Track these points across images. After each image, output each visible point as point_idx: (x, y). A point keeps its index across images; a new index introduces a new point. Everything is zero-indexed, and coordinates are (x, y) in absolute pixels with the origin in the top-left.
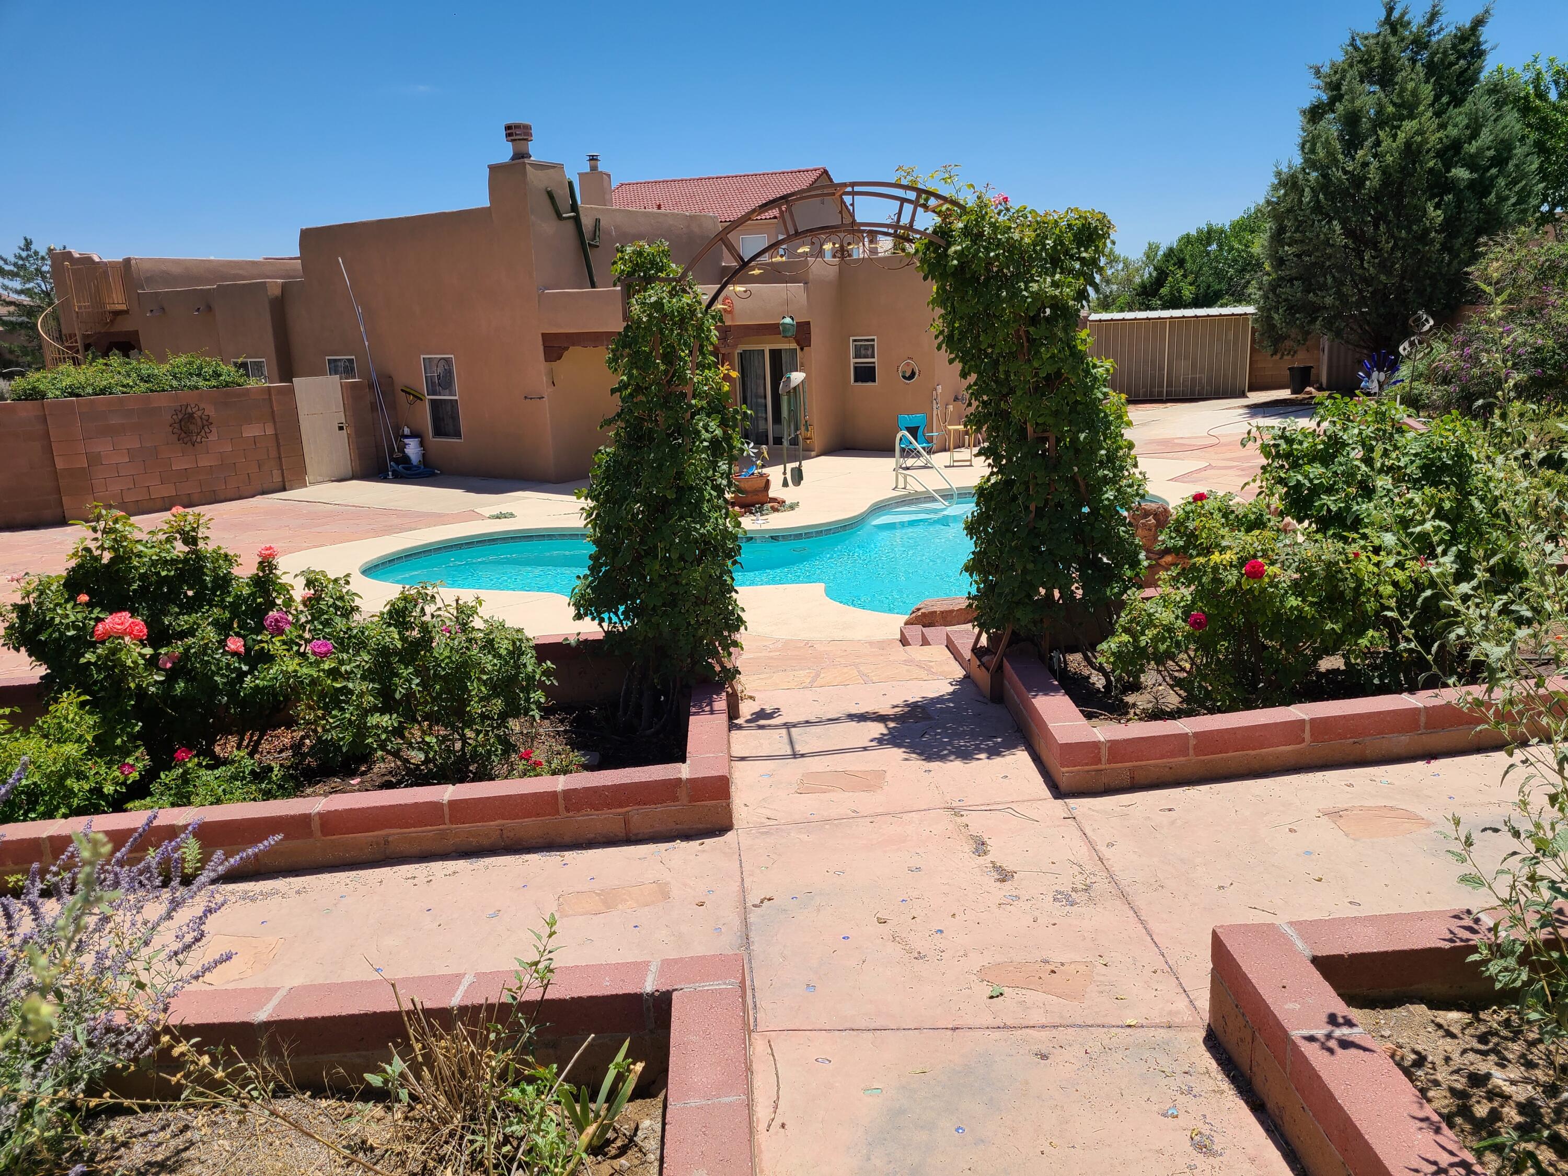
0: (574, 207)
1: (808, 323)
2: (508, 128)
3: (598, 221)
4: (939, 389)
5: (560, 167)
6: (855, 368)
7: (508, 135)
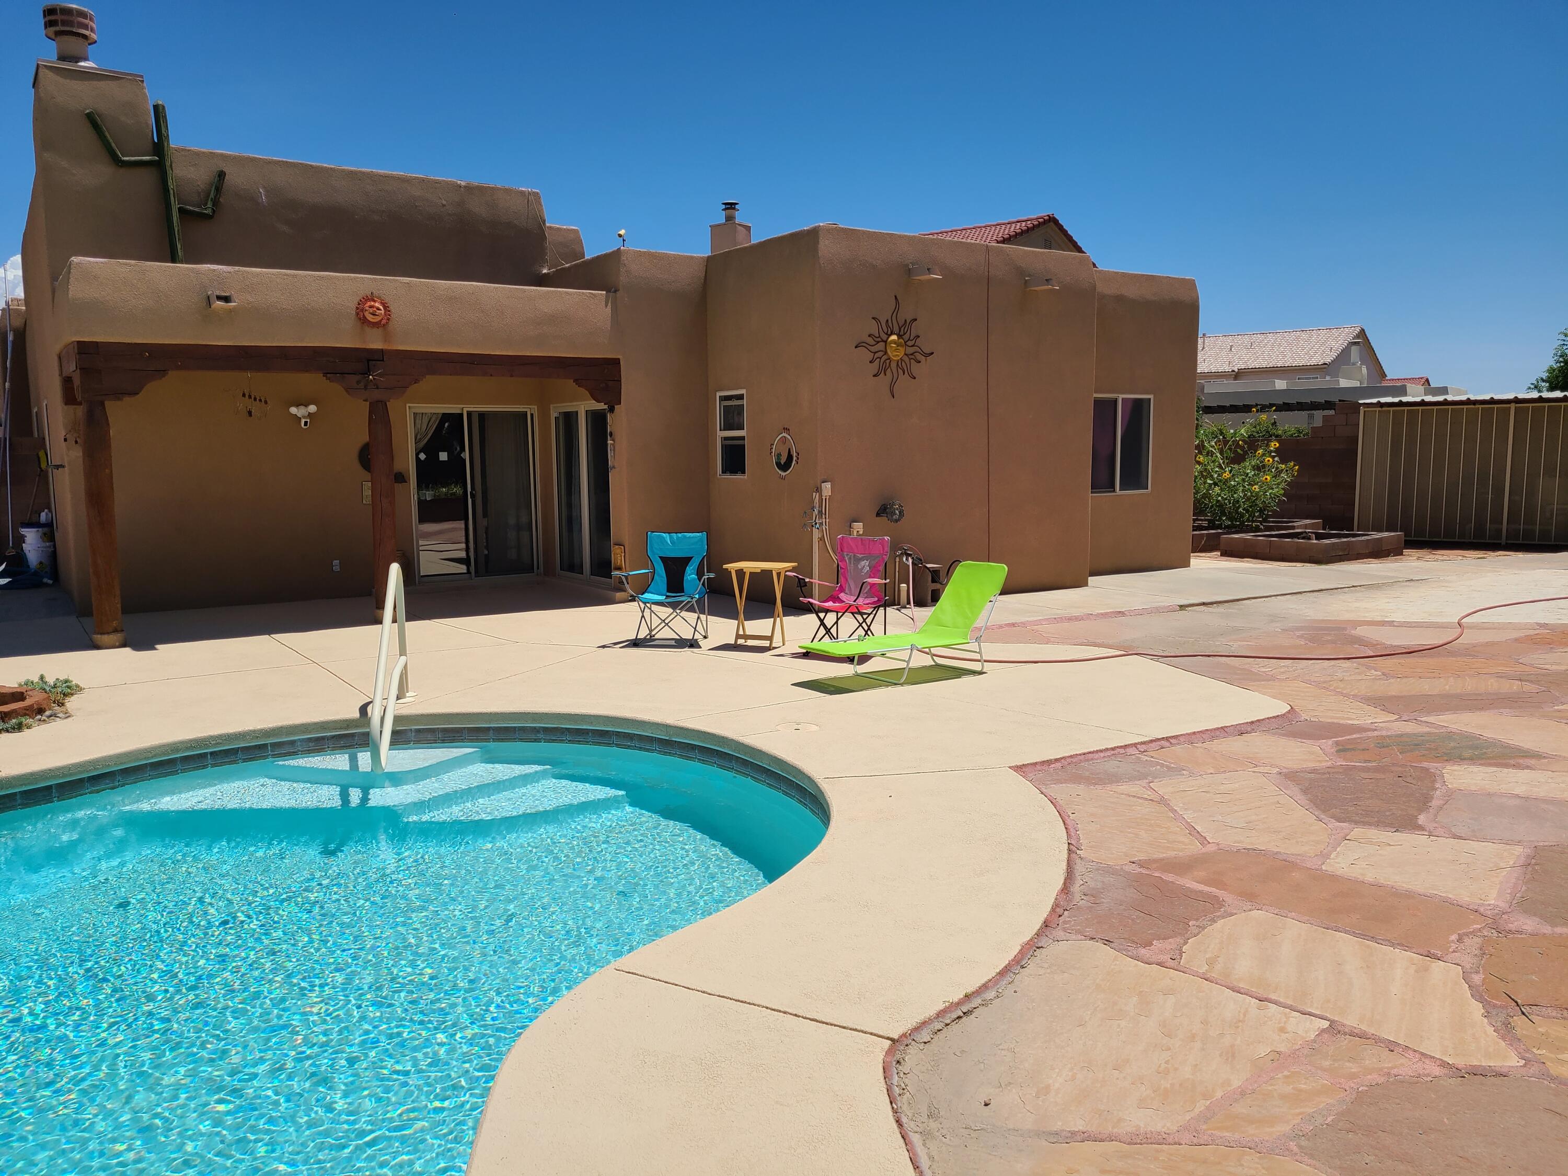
0: (159, 148)
1: (616, 362)
2: (49, 12)
3: (221, 175)
4: (827, 488)
5: (137, 80)
6: (724, 447)
7: (49, 24)
